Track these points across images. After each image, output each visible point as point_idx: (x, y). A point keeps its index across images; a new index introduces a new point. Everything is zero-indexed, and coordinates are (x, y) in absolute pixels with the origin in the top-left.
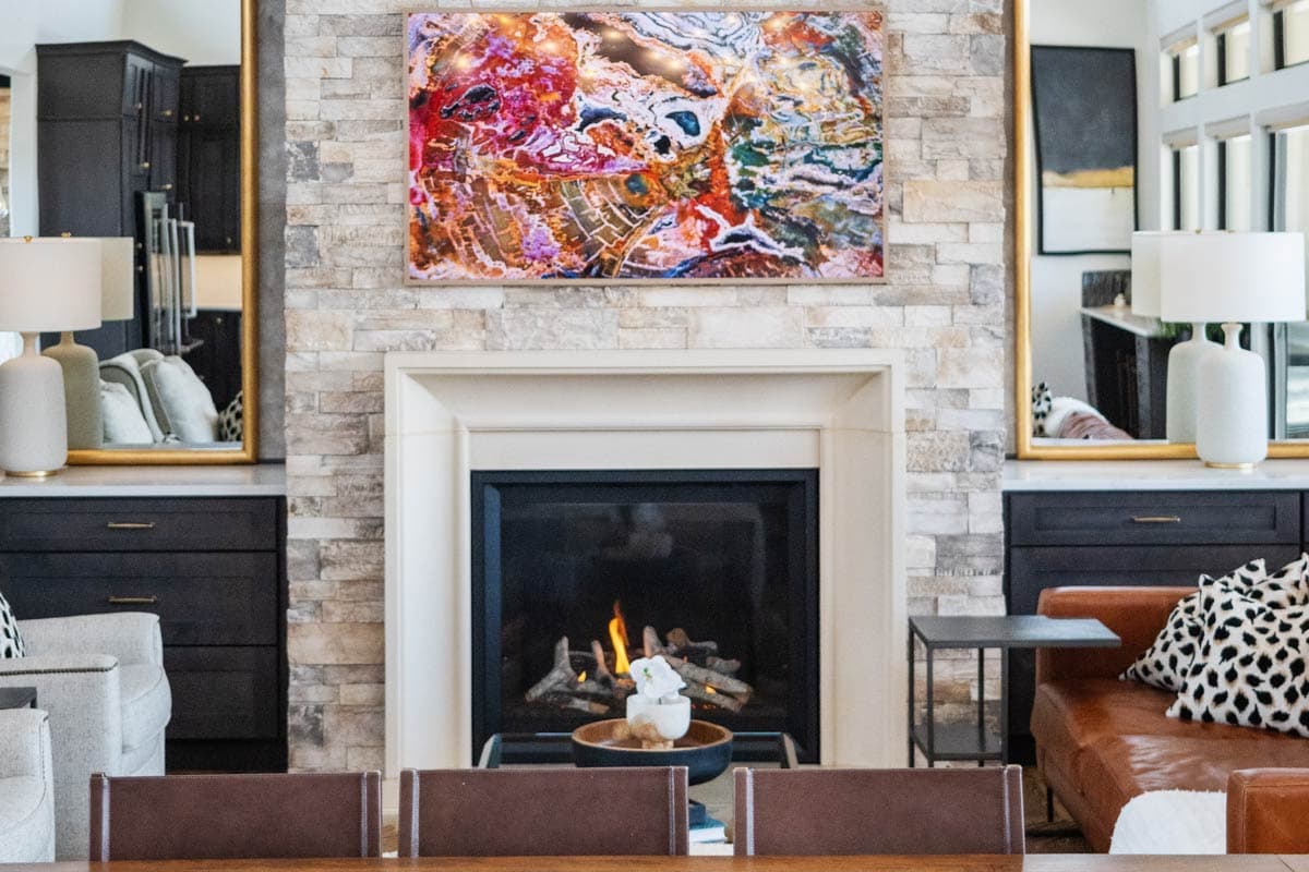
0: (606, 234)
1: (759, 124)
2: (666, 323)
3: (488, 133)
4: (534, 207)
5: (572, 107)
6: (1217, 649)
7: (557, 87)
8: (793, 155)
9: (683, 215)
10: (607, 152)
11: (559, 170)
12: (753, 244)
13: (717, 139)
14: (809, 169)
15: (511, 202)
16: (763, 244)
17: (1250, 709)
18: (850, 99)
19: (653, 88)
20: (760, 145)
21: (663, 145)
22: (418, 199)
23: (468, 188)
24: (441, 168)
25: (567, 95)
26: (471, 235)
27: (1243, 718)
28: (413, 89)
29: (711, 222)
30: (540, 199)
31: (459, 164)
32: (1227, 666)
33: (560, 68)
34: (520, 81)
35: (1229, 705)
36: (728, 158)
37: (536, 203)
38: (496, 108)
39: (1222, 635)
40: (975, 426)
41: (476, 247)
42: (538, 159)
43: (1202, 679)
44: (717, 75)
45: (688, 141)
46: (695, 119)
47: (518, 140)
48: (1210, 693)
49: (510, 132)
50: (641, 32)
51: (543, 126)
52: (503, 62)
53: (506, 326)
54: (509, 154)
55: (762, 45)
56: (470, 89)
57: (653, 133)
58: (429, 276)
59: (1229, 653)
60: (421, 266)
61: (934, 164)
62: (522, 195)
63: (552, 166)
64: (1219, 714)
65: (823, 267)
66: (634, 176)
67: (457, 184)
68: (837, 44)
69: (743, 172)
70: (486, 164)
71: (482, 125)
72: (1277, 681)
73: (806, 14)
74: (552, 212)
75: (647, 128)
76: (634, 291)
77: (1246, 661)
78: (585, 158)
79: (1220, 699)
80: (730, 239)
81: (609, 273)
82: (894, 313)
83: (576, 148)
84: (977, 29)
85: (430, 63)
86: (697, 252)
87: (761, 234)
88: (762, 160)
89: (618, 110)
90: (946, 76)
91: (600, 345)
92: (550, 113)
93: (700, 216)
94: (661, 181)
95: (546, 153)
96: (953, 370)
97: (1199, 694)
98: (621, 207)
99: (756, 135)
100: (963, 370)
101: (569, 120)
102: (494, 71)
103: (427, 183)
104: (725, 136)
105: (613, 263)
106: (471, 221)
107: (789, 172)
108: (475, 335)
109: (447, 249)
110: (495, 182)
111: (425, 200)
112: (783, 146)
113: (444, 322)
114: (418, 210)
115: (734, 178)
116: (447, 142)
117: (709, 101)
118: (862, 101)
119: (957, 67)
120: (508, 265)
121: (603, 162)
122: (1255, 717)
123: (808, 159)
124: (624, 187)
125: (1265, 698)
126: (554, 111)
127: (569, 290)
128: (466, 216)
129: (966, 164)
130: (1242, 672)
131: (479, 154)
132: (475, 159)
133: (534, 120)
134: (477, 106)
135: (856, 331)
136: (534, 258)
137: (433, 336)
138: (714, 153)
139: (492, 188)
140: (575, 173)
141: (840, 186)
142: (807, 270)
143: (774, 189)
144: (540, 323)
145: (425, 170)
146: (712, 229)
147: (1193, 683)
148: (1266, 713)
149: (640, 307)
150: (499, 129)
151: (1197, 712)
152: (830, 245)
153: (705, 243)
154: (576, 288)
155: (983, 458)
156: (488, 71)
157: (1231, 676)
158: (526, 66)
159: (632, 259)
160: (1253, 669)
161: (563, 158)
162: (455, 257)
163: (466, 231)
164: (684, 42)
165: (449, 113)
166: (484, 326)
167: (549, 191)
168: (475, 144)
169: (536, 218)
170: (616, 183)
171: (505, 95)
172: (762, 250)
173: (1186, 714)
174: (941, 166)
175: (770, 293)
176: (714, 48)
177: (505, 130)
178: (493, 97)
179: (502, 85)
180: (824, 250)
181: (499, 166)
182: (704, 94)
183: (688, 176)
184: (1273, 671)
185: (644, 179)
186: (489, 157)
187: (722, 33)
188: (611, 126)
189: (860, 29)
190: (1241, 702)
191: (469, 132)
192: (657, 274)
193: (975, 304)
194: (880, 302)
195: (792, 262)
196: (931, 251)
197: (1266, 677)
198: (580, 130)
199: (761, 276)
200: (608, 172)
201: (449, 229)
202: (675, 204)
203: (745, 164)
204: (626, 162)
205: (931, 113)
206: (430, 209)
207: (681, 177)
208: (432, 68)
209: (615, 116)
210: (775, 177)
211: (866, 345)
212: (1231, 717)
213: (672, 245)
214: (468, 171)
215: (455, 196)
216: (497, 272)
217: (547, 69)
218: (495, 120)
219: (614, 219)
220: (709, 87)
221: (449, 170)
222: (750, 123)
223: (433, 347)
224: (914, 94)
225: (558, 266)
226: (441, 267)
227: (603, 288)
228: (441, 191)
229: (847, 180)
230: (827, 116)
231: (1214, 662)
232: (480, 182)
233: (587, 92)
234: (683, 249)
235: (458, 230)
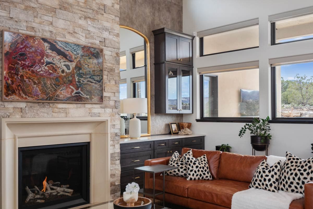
0: (51, 90)
1: (81, 69)
2: (62, 111)
3: (24, 64)
4: (35, 83)
5: (44, 60)
6: (195, 166)
7: (40, 55)
8: (88, 76)
9: (67, 88)
10: (51, 72)
11: (41, 75)
12: (80, 94)
13: (73, 71)
14: (90, 79)
15: (30, 82)
16: (82, 95)
17: (202, 176)
18: (97, 66)
19: (61, 58)
20: (82, 73)
21: (63, 71)
22: (6, 79)
23: (19, 77)
24: (12, 71)
25: (43, 57)
26: (20, 89)
27: (201, 178)
28: (5, 51)
29: (72, 89)
30: (36, 81)
31: (17, 71)
32: (197, 169)
33: (41, 51)
34: (32, 52)
35: (199, 176)
36: (76, 76)
37: (35, 82)
38: (26, 58)
39: (194, 164)
40: (116, 132)
41: (21, 92)
42: (36, 72)
43: (193, 172)
44: (73, 57)
45: (68, 71)
46: (69, 66)
47: (31, 67)
48: (195, 174)
49: (29, 64)
50: (58, 45)
51: (37, 64)
52: (28, 47)
53: (27, 112)
54: (29, 70)
55: (82, 52)
56: (20, 53)
57: (61, 69)
58: (9, 99)
59: (197, 167)
60: (7, 96)
61: (109, 81)
62: (32, 80)
63: (39, 74)
64: (197, 178)
65: (93, 100)
66: (57, 78)
67: (16, 76)
68: (95, 54)
69: (78, 79)
70: (23, 72)
71: (23, 62)
72: (206, 171)
73: (90, 47)
74: (39, 85)
75: (60, 67)
76: (56, 104)
77: (200, 168)
78: (46, 73)
79: (197, 175)
80: (76, 93)
81: (52, 100)
82: (103, 110)
83: (44, 70)
84: (116, 55)
85: (10, 45)
86: (69, 96)
87: (81, 92)
88: (82, 77)
89: (54, 63)
90: (112, 64)
91: (48, 116)
92: (39, 61)
93: (70, 88)
94: (62, 79)
95: (38, 70)
96: (113, 121)
97: (193, 175)
98: (54, 85)
99: (81, 71)
100: (114, 121)
101: (43, 63)
102: (26, 49)
103: (9, 75)
104: (75, 71)
105: (52, 97)
106: (20, 85)
107: (87, 80)
108: (19, 114)
109: (13, 92)
110: (26, 76)
111: (8, 79)
112: (86, 74)
113: (11, 111)
114: (6, 82)
115: (77, 80)
116: (14, 65)
117: (72, 63)
118: (99, 67)
119: (113, 62)
120: (29, 97)
121: (50, 74)
122: (203, 178)
123: (90, 78)
124: (55, 80)
125: (204, 174)
126: (40, 61)
127: (41, 103)
128: (18, 84)
129: (114, 81)
130: (200, 170)
131: (22, 69)
132: (21, 71)
133: (35, 62)
134: (21, 57)
135: (97, 113)
136: (35, 95)
137: (9, 114)
138: (73, 74)
139: (25, 78)
140: (44, 76)
141: (95, 83)
142: (90, 100)
143: (84, 83)
144: (35, 111)
145: (8, 72)
146: (73, 91)
147: (192, 173)
148: (204, 177)
149: (57, 108)
150: (27, 63)
151: (193, 178)
152: (94, 95)
153: (71, 94)
154: (43, 103)
155: (117, 138)
156: (24, 49)
157: (199, 171)
158: (33, 49)
159: (56, 97)
160: (202, 169)
161: (42, 72)
162: (16, 94)
163: (18, 88)
164: (67, 49)
165: (15, 58)
166: (21, 112)
167: (38, 80)
168: (21, 66)
169: (35, 86)
170: (53, 79)
171: (28, 55)
172: (82, 96)
173: (191, 179)
174: (111, 81)
175: (82, 105)
176: (73, 51)
177: (28, 64)
178: (25, 55)
179: (28, 53)
180: (93, 97)
181: (27, 72)
182: (71, 61)
183: (68, 79)
184: (205, 169)
185: (59, 78)
186: (24, 70)
187: (74, 49)
188: (52, 66)
189: (99, 52)
190: (201, 175)
191: (19, 63)
192: (62, 100)
193: (116, 108)
194: (101, 108)
195: (87, 98)
196: (109, 98)
197: (204, 170)
198: (46, 66)
199: (82, 101)
200: (51, 76)
201: (14, 87)
202: (65, 85)
203: (79, 77)
204: (55, 74)
205: (109, 71)
206: (9, 82)
207: (67, 79)
208: (10, 46)
209: (53, 64)
210: (84, 80)
211: (99, 116)
212: (199, 178)
213: (64, 94)
214: (19, 73)
215: (16, 79)
216: (26, 98)
217: (38, 50)
218: (26, 61)
219: (53, 87)
220: (72, 60)
221: (14, 72)
222: (80, 69)
223: (9, 117)
224: (106, 67)
225: (40, 98)
226: (12, 97)
227: (49, 103)
228: (12, 77)
229: (97, 83)
230: (93, 69)
231: (195, 169)
232: (22, 76)
233: (47, 57)
234: (67, 95)
235: (16, 88)
